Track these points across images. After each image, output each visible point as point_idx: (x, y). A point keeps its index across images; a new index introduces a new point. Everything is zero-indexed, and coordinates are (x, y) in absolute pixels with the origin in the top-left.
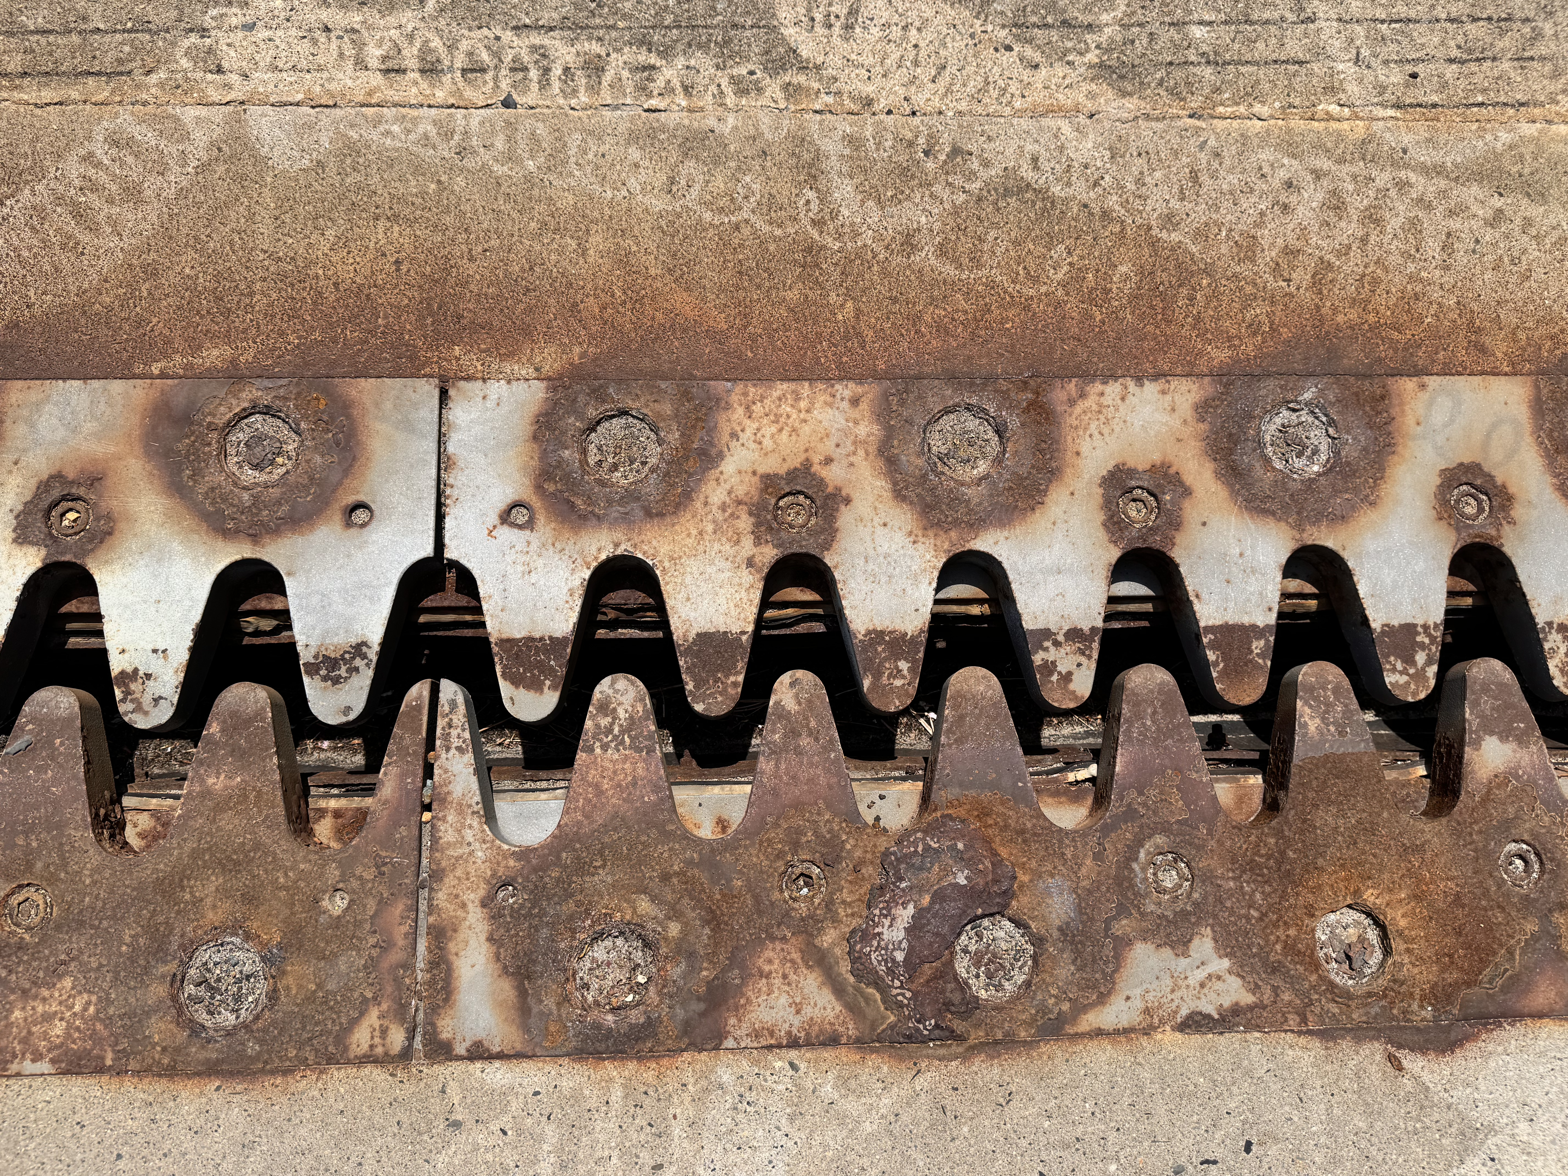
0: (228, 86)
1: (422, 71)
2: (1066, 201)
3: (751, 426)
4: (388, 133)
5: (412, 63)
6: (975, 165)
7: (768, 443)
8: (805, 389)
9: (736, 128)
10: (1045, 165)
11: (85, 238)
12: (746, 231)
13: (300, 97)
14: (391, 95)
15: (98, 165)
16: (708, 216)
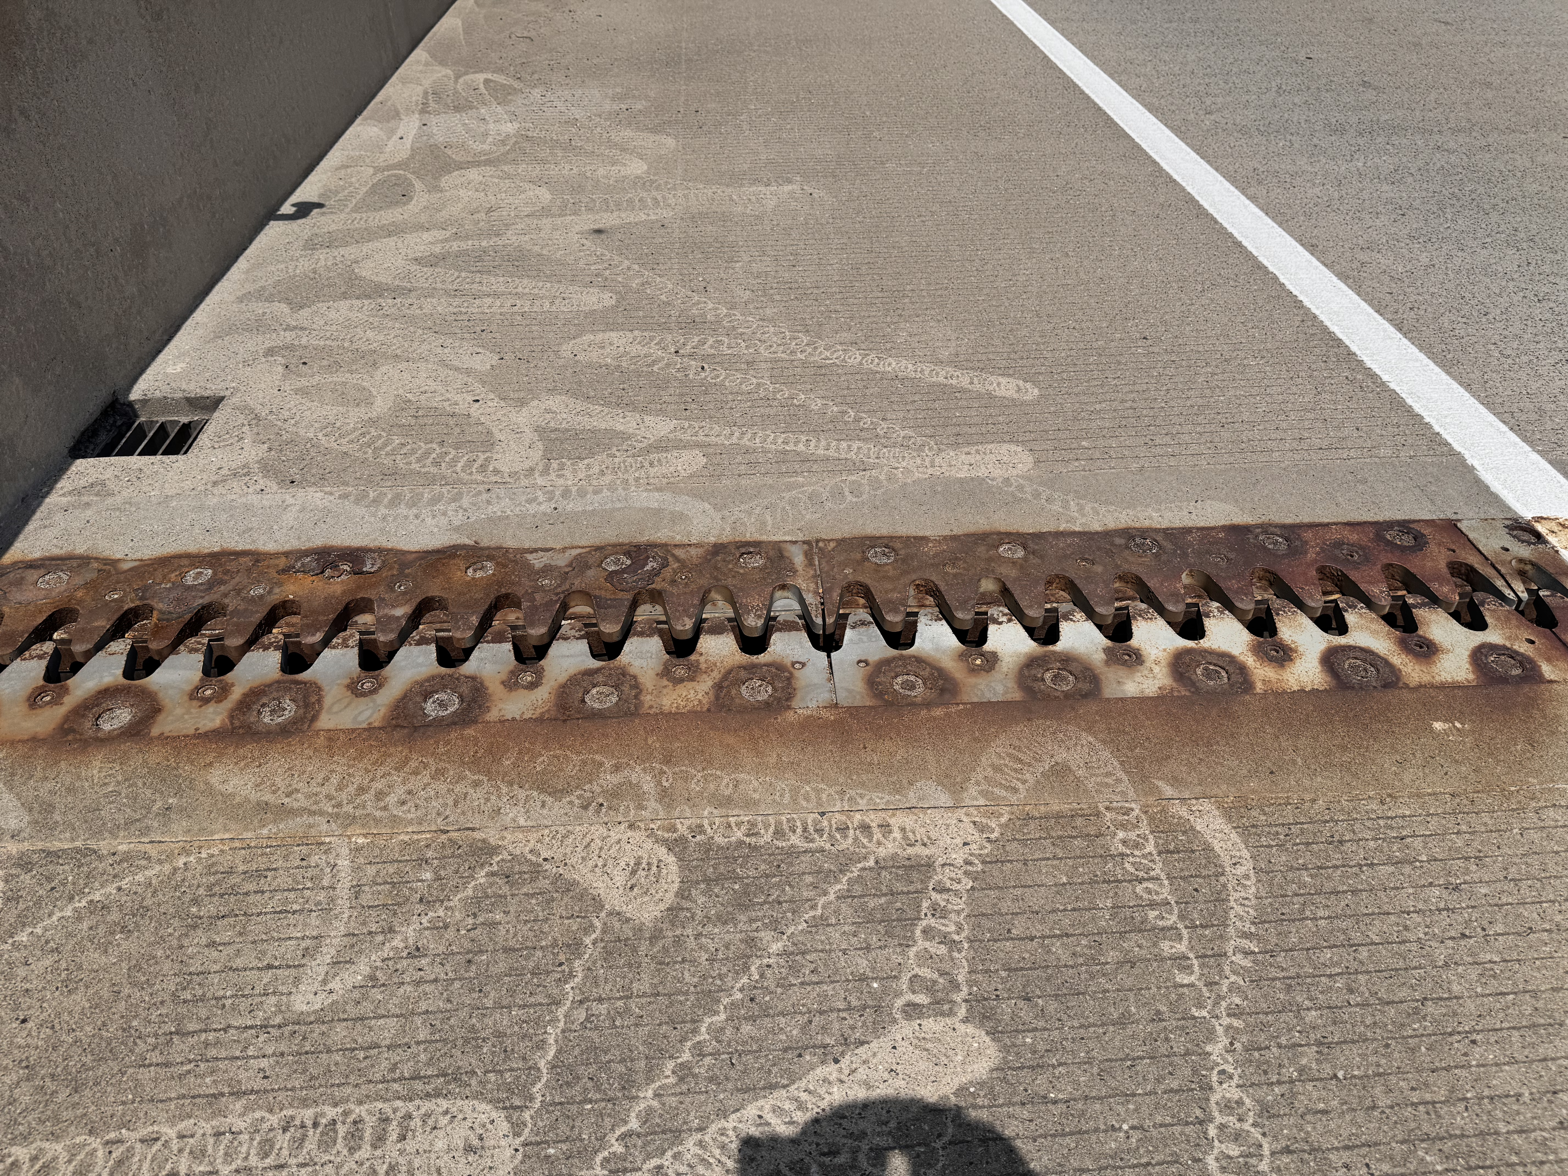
0: (967, 815)
1: (869, 827)
2: (531, 788)
3: (700, 696)
4: (882, 798)
5: (876, 830)
6: (577, 801)
7: (692, 692)
8: (673, 710)
9: (704, 810)
10: (539, 804)
11: (1011, 751)
12: (699, 768)
13: (929, 811)
14: (882, 814)
15: (1018, 779)
16: (718, 773)
